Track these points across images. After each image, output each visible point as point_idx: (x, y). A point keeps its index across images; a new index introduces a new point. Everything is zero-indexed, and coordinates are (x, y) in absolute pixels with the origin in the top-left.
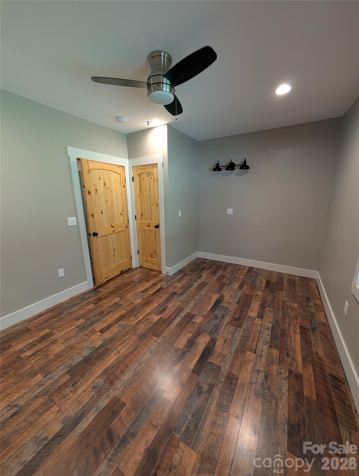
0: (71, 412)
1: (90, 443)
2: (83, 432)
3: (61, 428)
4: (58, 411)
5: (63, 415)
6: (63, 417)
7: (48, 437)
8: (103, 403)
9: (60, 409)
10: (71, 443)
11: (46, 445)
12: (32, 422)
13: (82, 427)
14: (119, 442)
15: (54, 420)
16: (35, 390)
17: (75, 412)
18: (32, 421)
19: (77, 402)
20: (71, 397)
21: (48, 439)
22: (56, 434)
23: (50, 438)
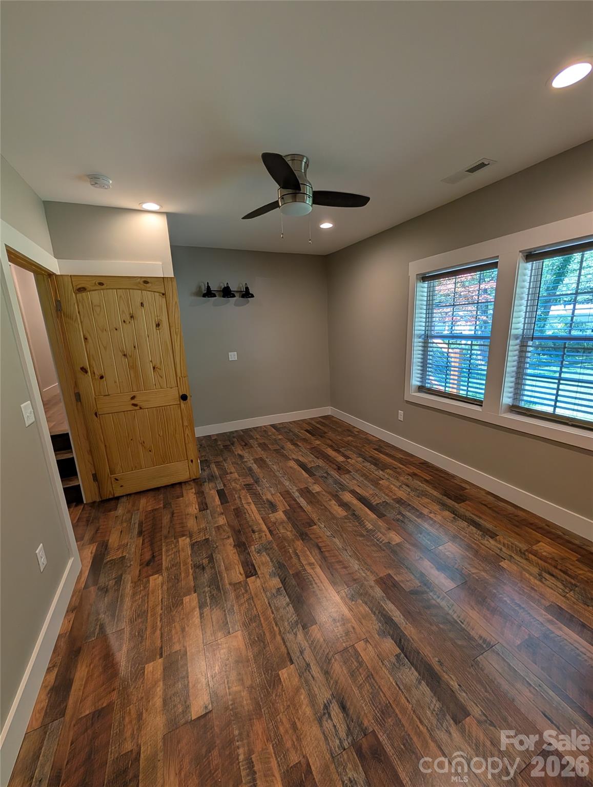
0: (374, 627)
1: (418, 611)
2: (404, 616)
3: (390, 638)
4: (367, 641)
5: (374, 636)
6: (377, 636)
7: (397, 653)
8: (378, 592)
9: (363, 640)
10: (412, 629)
11: (406, 656)
12: (368, 676)
13: (398, 616)
14: (425, 587)
15: (376, 647)
16: (312, 676)
17: (377, 622)
18: (366, 676)
19: (362, 620)
20: (352, 626)
21: (400, 654)
22: (396, 644)
23: (398, 651)
